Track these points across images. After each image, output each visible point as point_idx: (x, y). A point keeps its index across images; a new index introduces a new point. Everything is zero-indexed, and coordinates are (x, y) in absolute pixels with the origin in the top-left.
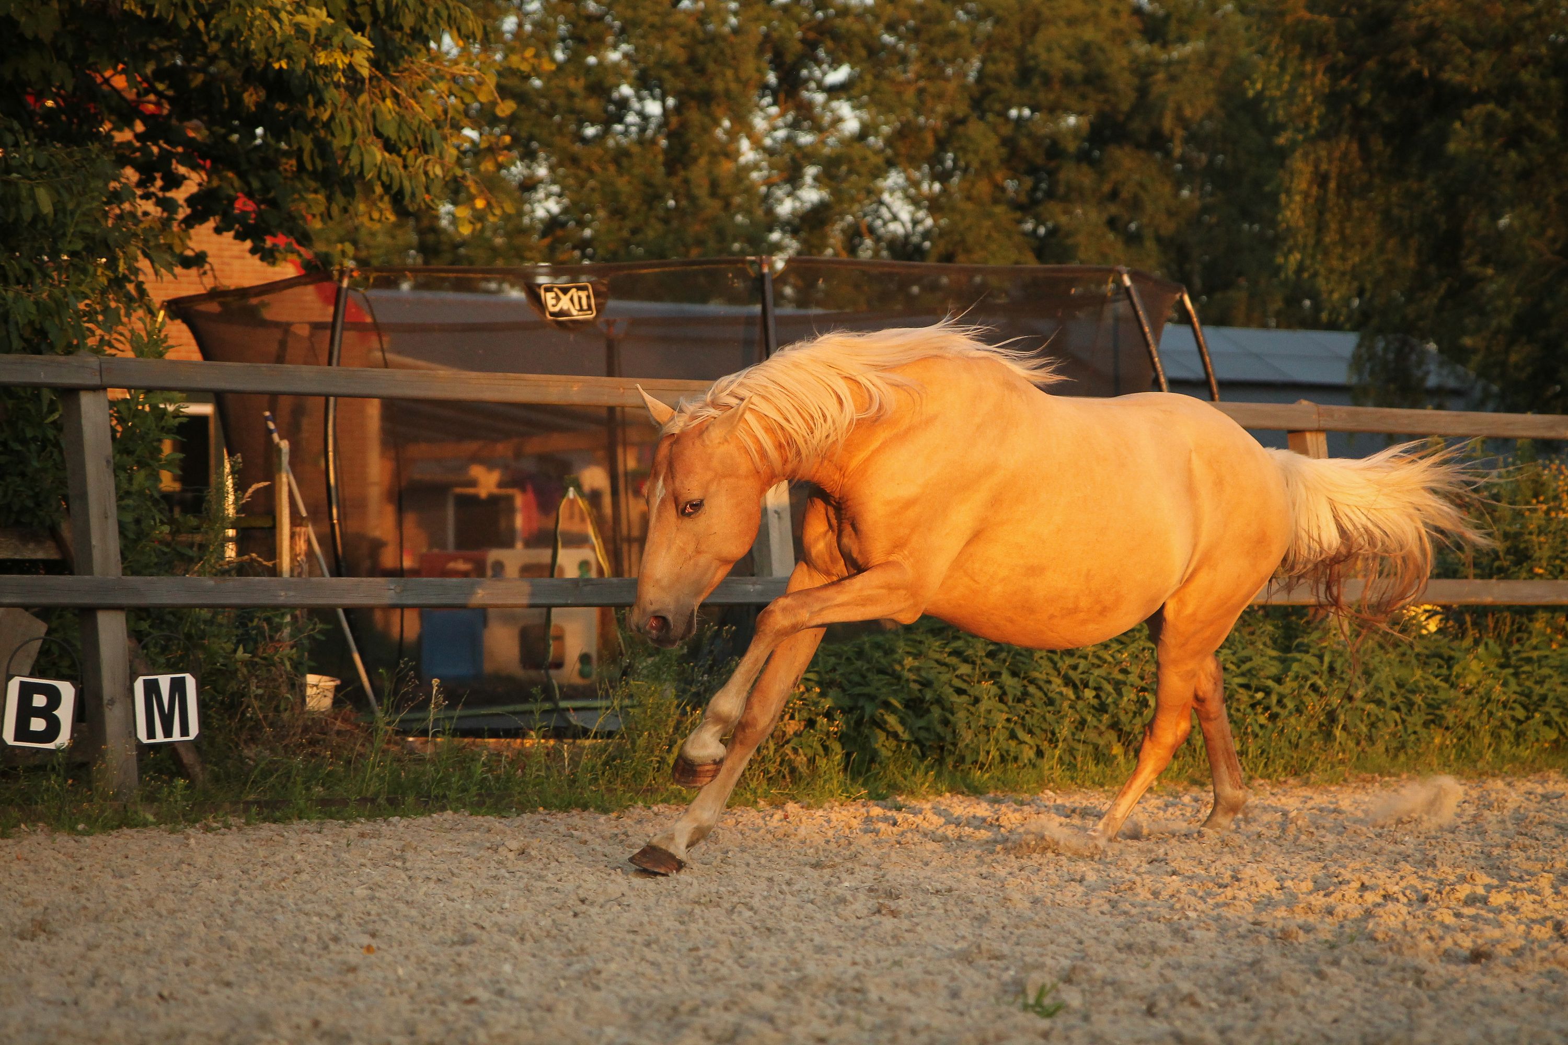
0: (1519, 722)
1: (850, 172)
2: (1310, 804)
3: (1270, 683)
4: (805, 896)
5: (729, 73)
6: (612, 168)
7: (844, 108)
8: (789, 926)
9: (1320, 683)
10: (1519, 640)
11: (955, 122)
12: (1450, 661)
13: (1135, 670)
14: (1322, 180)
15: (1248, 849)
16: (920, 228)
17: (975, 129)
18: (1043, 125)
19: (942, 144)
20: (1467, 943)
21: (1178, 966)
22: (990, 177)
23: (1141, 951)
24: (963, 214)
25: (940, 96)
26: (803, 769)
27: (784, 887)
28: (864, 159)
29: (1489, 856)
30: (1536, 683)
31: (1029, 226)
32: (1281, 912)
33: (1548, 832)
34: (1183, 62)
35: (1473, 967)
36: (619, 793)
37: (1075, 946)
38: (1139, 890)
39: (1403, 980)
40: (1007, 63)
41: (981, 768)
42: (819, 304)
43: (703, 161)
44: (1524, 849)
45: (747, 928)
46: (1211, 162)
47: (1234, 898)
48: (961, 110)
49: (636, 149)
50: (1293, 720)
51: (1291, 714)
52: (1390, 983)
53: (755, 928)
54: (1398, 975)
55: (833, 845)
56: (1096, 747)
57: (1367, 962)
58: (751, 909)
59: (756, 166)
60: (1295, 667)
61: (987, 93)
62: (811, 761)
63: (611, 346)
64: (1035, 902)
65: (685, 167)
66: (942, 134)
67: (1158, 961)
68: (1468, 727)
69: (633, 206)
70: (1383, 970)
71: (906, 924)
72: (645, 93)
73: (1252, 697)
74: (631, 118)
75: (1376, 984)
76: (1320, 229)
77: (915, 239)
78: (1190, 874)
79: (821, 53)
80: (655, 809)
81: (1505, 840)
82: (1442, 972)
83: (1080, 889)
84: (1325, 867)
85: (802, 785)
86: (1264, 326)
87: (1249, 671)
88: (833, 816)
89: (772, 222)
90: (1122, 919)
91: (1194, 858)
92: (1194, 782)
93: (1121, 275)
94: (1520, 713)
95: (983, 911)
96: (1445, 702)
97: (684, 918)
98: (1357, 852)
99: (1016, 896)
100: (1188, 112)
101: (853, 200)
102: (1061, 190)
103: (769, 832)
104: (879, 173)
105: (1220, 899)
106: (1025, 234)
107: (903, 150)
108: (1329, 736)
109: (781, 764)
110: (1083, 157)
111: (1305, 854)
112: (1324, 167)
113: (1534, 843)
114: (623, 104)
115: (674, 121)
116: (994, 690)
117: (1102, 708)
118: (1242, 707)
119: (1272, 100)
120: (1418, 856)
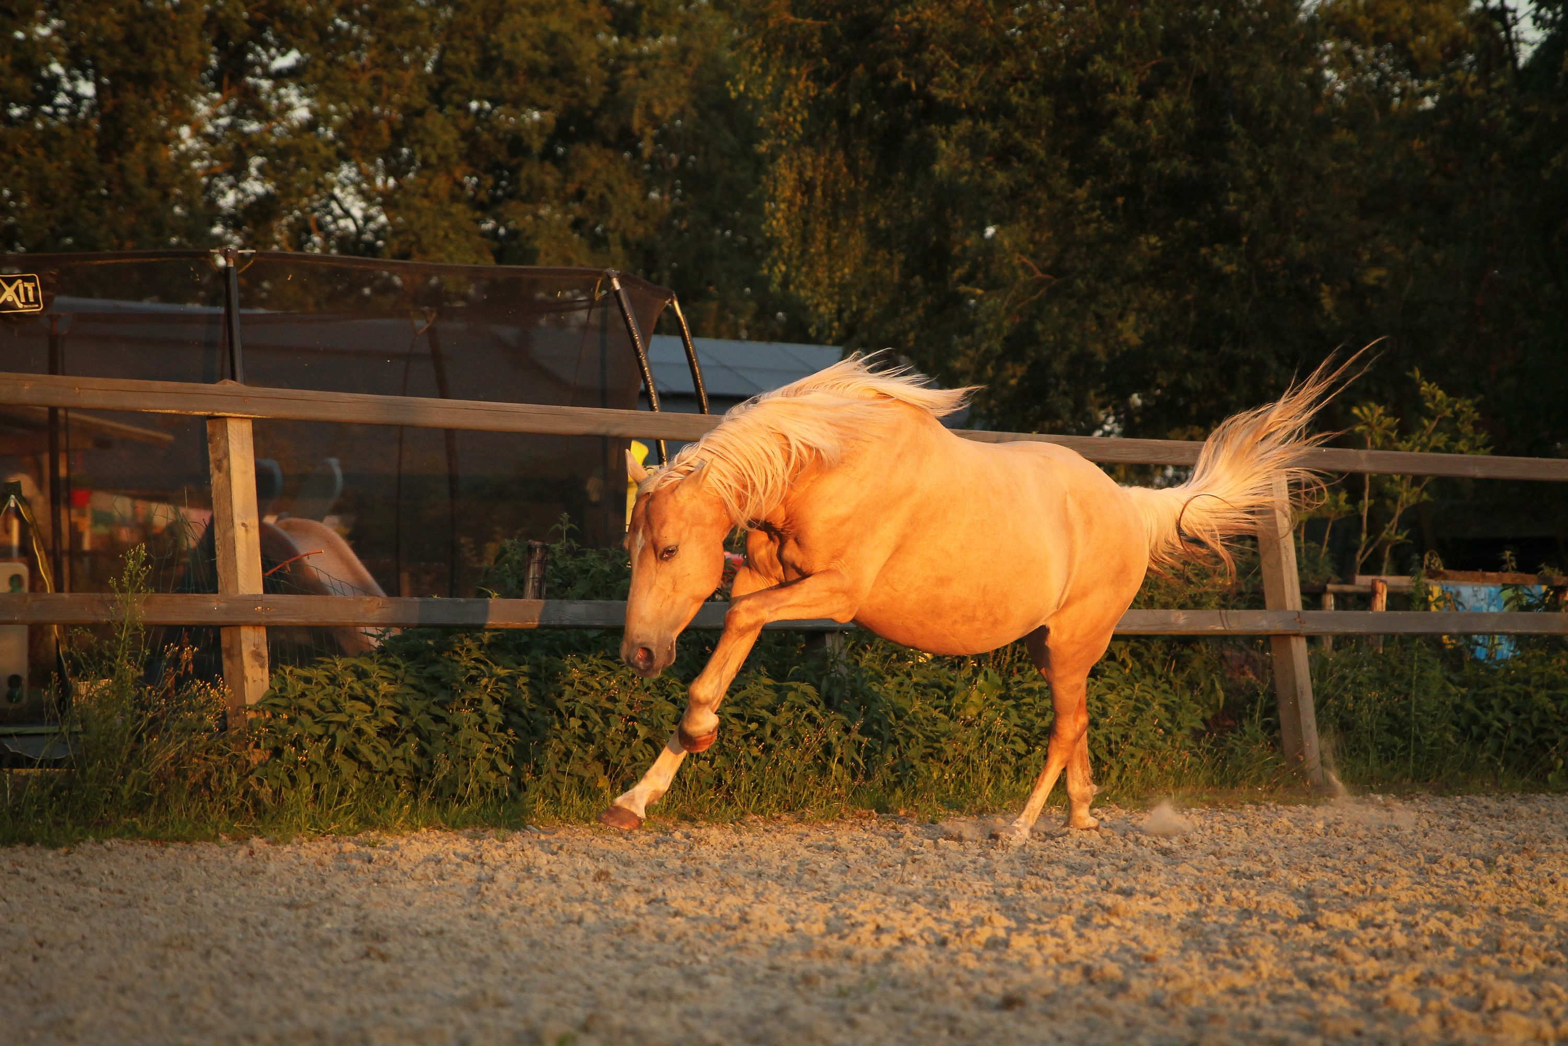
0: (1020, 756)
1: (299, 164)
2: (807, 841)
3: (764, 713)
4: (285, 938)
5: (170, 53)
6: (40, 152)
7: (291, 94)
8: (273, 971)
9: (816, 713)
10: (1020, 670)
11: (412, 113)
12: (949, 691)
13: (624, 698)
14: (807, 187)
15: (749, 889)
16: (372, 225)
17: (434, 121)
18: (506, 118)
19: (398, 137)
20: (996, 988)
21: (698, 1014)
22: (449, 173)
23: (656, 998)
24: (419, 211)
25: (397, 86)
26: (268, 801)
27: (261, 929)
28: (316, 150)
29: (1002, 897)
30: (1037, 715)
31: (489, 225)
32: (797, 957)
33: (1060, 872)
34: (655, 56)
35: (1007, 1015)
36: (69, 826)
37: (583, 992)
38: (643, 932)
39: (937, 1029)
40: (468, 53)
41: (459, 802)
42: (262, 303)
43: (140, 147)
44: (1037, 889)
45: (227, 973)
46: (683, 162)
47: (745, 941)
48: (419, 100)
49: (66, 132)
50: (787, 753)
51: (785, 746)
52: (922, 1031)
53: (235, 973)
54: (931, 1023)
55: (305, 884)
56: (581, 780)
57: (896, 1009)
58: (228, 952)
59: (199, 156)
60: (791, 696)
61: (446, 84)
62: (276, 793)
63: (54, 343)
64: (533, 945)
65: (120, 154)
66: (398, 126)
67: (675, 1008)
68: (967, 761)
69: (62, 193)
70: (915, 1017)
71: (400, 969)
72: (76, 72)
73: (745, 728)
74: (61, 99)
75: (909, 1032)
76: (805, 239)
77: (368, 237)
78: (691, 915)
79: (269, 36)
80: (108, 843)
81: (1016, 880)
82: (976, 1020)
83: (579, 932)
84: (834, 908)
85: (268, 817)
86: (736, 337)
87: (743, 700)
88: (302, 852)
89: (213, 214)
90: (629, 964)
91: (694, 899)
92: (684, 817)
93: (609, 279)
94: (1021, 747)
95: (481, 955)
96: (944, 735)
97: (157, 962)
98: (865, 893)
99: (513, 938)
100: (657, 111)
101: (301, 193)
102: (524, 189)
103: (234, 869)
104: (330, 166)
105: (731, 942)
106: (484, 234)
107: (356, 143)
108: (824, 770)
109: (244, 796)
110: (547, 154)
111: (810, 895)
112: (809, 174)
113: (1047, 883)
114: (53, 83)
115: (109, 104)
116: (475, 718)
117: (588, 738)
118: (735, 739)
119: (755, 102)
120: (929, 897)
